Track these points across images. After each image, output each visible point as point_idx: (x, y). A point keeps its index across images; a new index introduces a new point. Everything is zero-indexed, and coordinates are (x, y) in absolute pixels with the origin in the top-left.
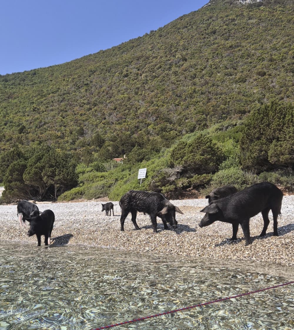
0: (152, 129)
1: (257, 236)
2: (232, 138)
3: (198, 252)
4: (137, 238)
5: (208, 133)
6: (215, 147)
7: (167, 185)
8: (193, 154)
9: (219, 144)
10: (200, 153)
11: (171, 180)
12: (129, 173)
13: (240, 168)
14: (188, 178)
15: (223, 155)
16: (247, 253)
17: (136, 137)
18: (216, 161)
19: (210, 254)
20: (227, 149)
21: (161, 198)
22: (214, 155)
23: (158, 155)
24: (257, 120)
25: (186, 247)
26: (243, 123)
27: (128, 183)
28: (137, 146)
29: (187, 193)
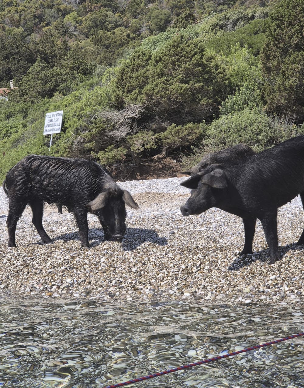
0: (75, 23)
1: (291, 244)
2: (246, 45)
3: (176, 283)
4: (45, 261)
5: (197, 34)
6: (211, 65)
7: (110, 147)
8: (164, 78)
9: (218, 58)
10: (180, 76)
11: (117, 137)
12: (24, 121)
13: (264, 110)
14: (155, 131)
15: (227, 82)
16: (272, 277)
17: (37, 41)
18: (214, 96)
19: (201, 285)
20: (236, 68)
21: (97, 172)
22: (208, 81)
23: (88, 82)
24: (294, 7)
25: (151, 274)
26: (267, 15)
27: (22, 144)
28: (41, 62)
29: (153, 165)
